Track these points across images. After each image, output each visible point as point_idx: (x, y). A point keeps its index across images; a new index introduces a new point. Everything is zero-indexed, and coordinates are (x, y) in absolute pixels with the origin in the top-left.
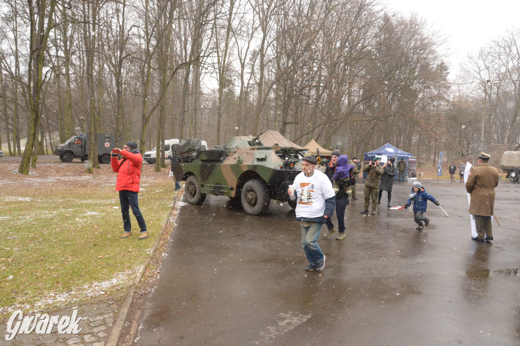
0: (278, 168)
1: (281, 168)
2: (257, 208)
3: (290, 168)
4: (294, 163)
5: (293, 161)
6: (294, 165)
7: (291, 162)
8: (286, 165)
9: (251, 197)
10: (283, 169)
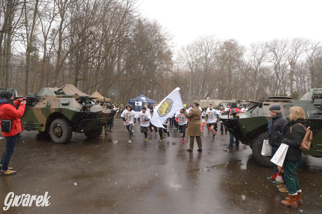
0: (78, 111)
1: (81, 110)
2: (63, 139)
3: (87, 111)
4: (90, 107)
5: (89, 106)
6: (90, 108)
7: (88, 106)
8: (84, 108)
9: (57, 131)
10: (82, 111)
